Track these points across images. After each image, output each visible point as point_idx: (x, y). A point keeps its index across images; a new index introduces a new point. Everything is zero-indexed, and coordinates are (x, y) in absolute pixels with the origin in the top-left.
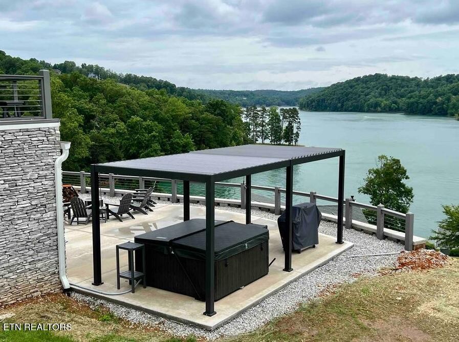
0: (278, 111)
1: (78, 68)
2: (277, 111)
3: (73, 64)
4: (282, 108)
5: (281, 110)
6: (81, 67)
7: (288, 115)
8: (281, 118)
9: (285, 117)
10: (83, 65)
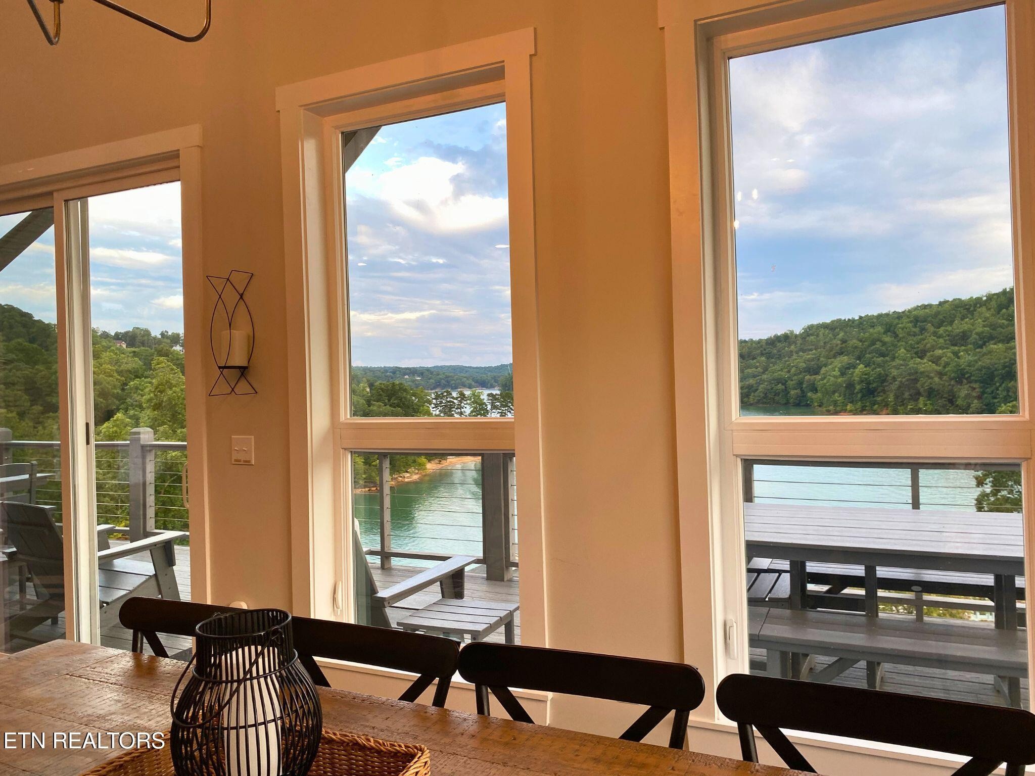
0: (484, 397)
1: (155, 338)
2: (482, 397)
3: (147, 333)
4: (490, 392)
5: (489, 395)
6: (160, 337)
7: (498, 404)
8: (489, 407)
9: (494, 407)
10: (162, 334)
